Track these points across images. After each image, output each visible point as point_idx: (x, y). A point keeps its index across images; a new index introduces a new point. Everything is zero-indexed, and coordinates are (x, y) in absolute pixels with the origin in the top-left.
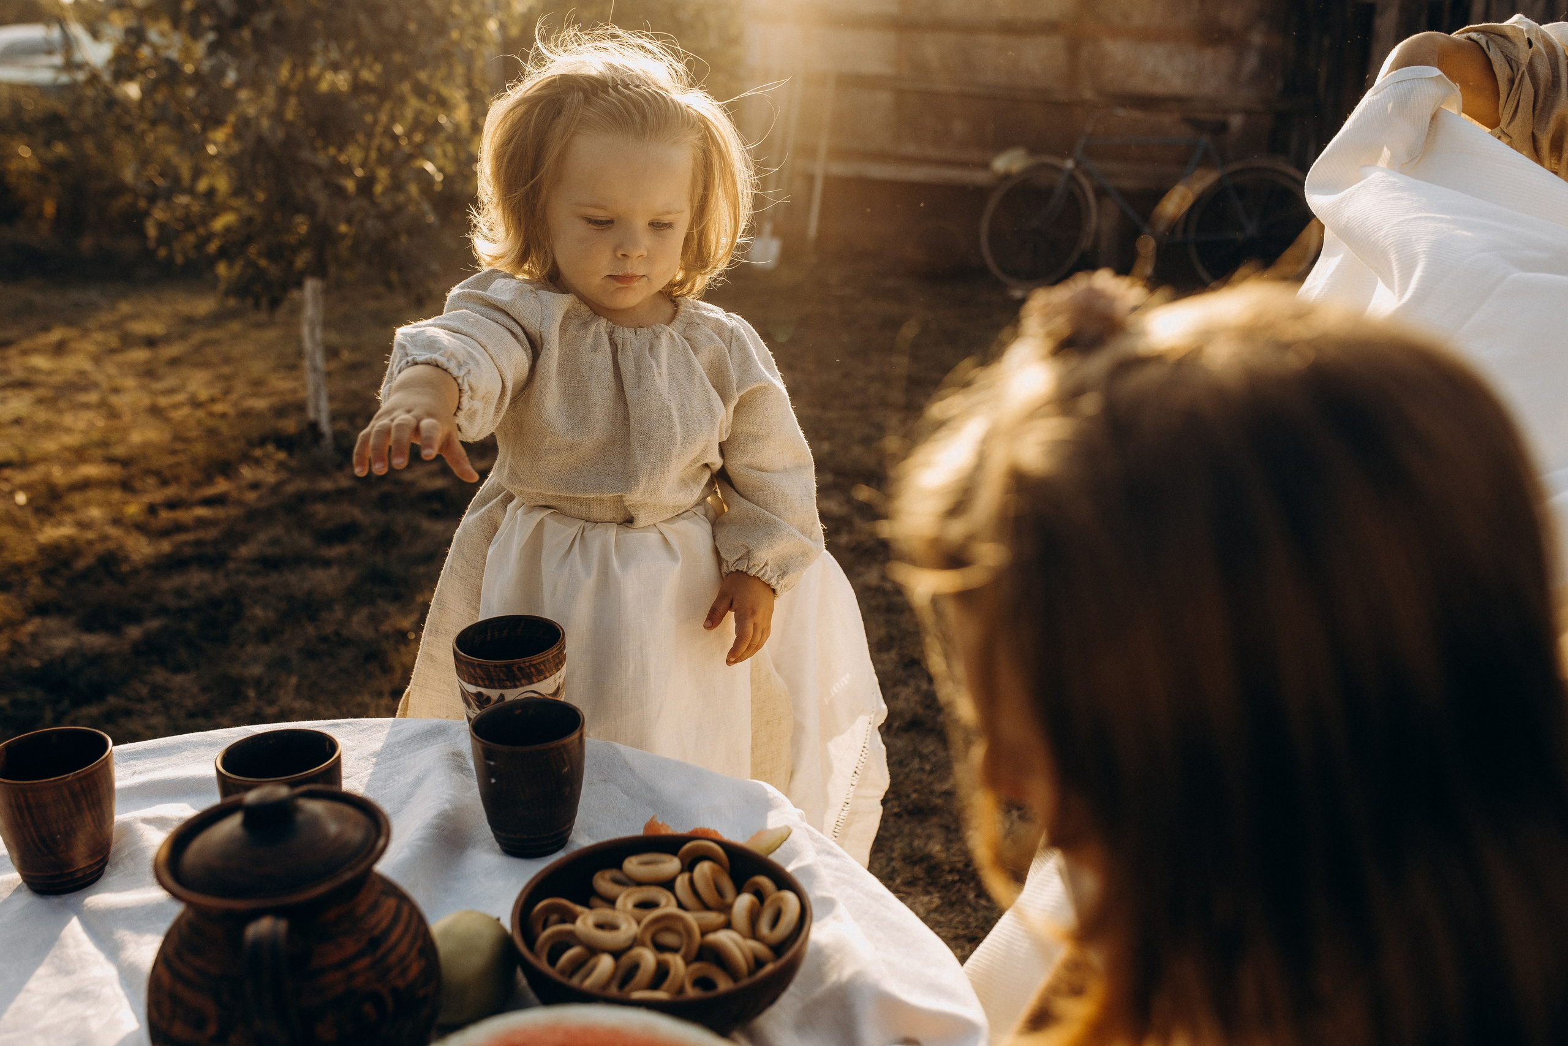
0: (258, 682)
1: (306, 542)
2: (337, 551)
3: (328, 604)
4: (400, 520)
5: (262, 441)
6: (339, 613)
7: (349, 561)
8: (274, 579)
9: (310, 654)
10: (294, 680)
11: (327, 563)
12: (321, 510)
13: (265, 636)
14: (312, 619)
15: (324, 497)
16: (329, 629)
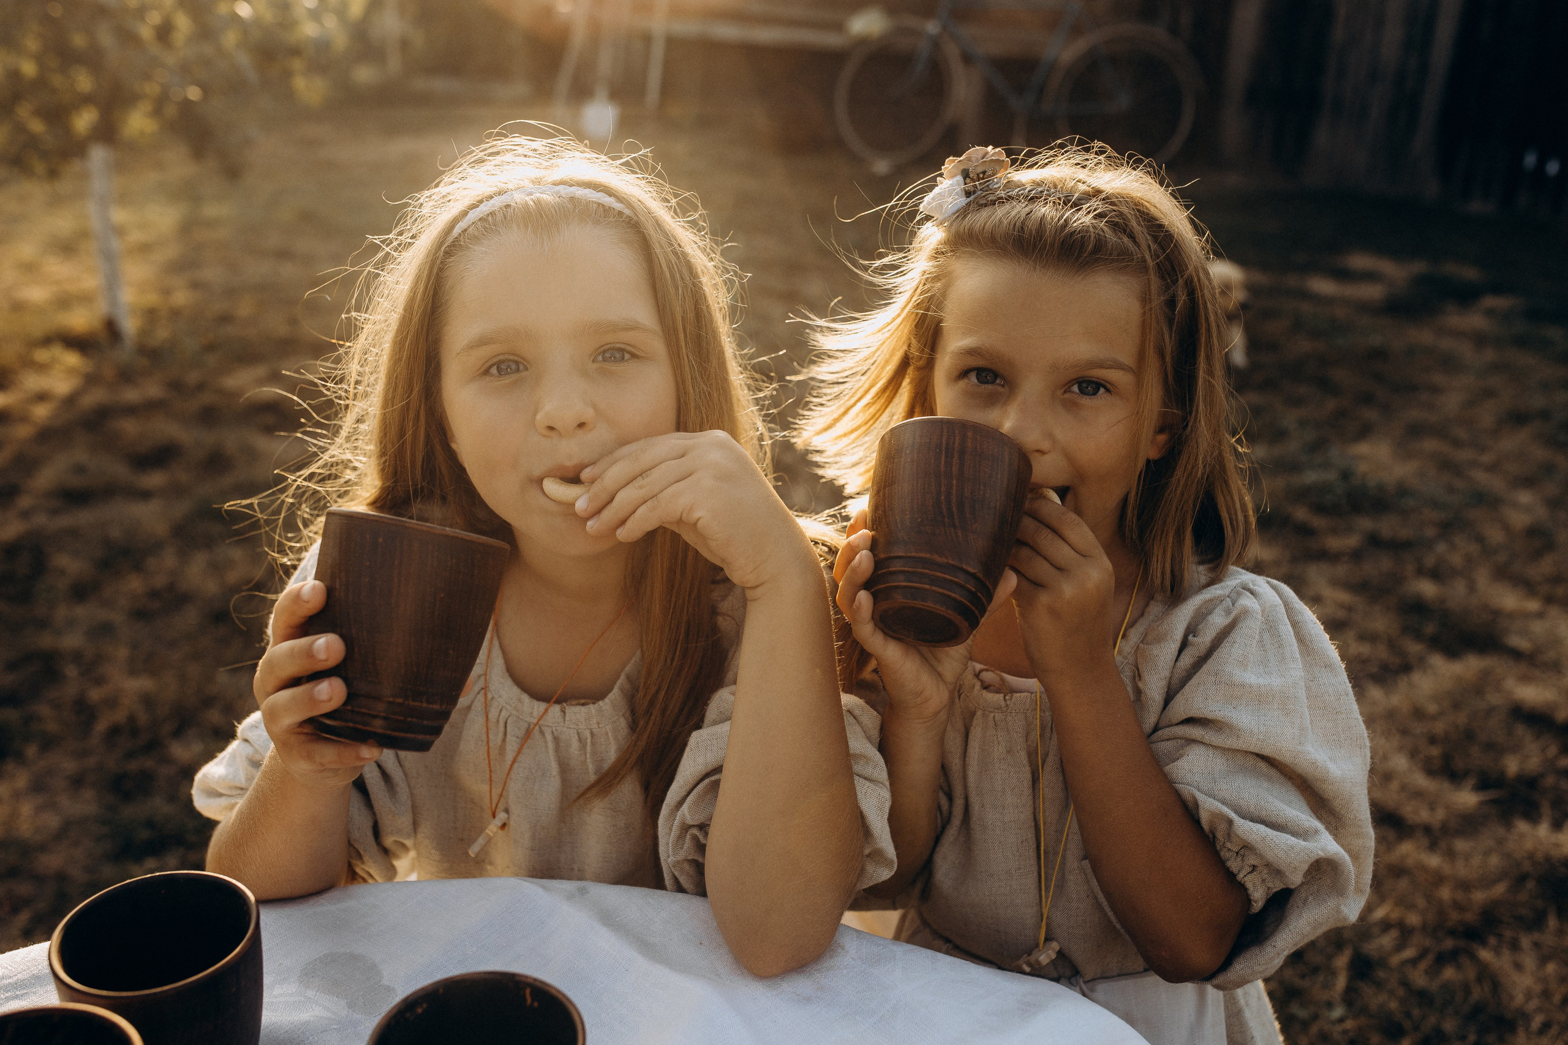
0: (77, 656)
1: (119, 470)
2: (155, 479)
3: (155, 547)
4: (231, 439)
5: (47, 341)
6: (169, 560)
7: (176, 491)
8: (83, 518)
9: (140, 615)
10: (123, 653)
11: (145, 495)
12: (129, 427)
13: (81, 592)
14: (138, 567)
15: (131, 410)
16: (160, 581)
